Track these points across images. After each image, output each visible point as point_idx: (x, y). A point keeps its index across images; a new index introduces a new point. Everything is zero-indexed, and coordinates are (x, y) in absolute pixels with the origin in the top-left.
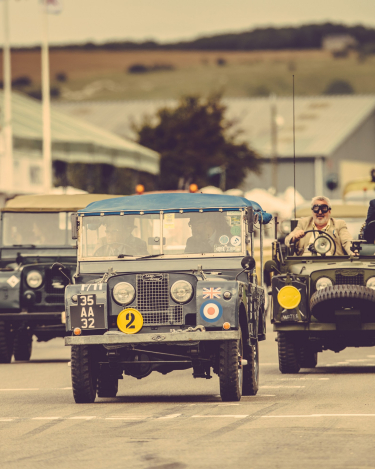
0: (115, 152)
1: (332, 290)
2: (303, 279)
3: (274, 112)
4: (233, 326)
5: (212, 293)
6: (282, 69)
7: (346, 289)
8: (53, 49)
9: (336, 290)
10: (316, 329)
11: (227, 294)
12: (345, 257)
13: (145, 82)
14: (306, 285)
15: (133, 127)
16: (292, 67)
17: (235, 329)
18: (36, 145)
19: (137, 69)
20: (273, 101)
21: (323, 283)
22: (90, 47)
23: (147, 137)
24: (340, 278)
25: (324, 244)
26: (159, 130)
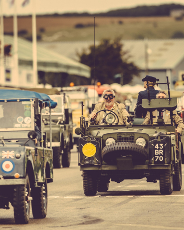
0: (68, 67)
1: (115, 146)
2: (98, 139)
3: (146, 47)
4: (22, 176)
5: (8, 154)
6: (151, 26)
7: (123, 145)
8: (38, 17)
9: (117, 145)
10: (105, 169)
11: (18, 155)
12: (124, 126)
13: (84, 32)
14: (100, 143)
15: (77, 54)
16: (155, 25)
17: (24, 177)
18: (30, 63)
19: (79, 26)
20: (146, 41)
21: (110, 141)
22: (56, 15)
23: (84, 59)
24: (120, 138)
25: (111, 118)
26: (90, 56)
